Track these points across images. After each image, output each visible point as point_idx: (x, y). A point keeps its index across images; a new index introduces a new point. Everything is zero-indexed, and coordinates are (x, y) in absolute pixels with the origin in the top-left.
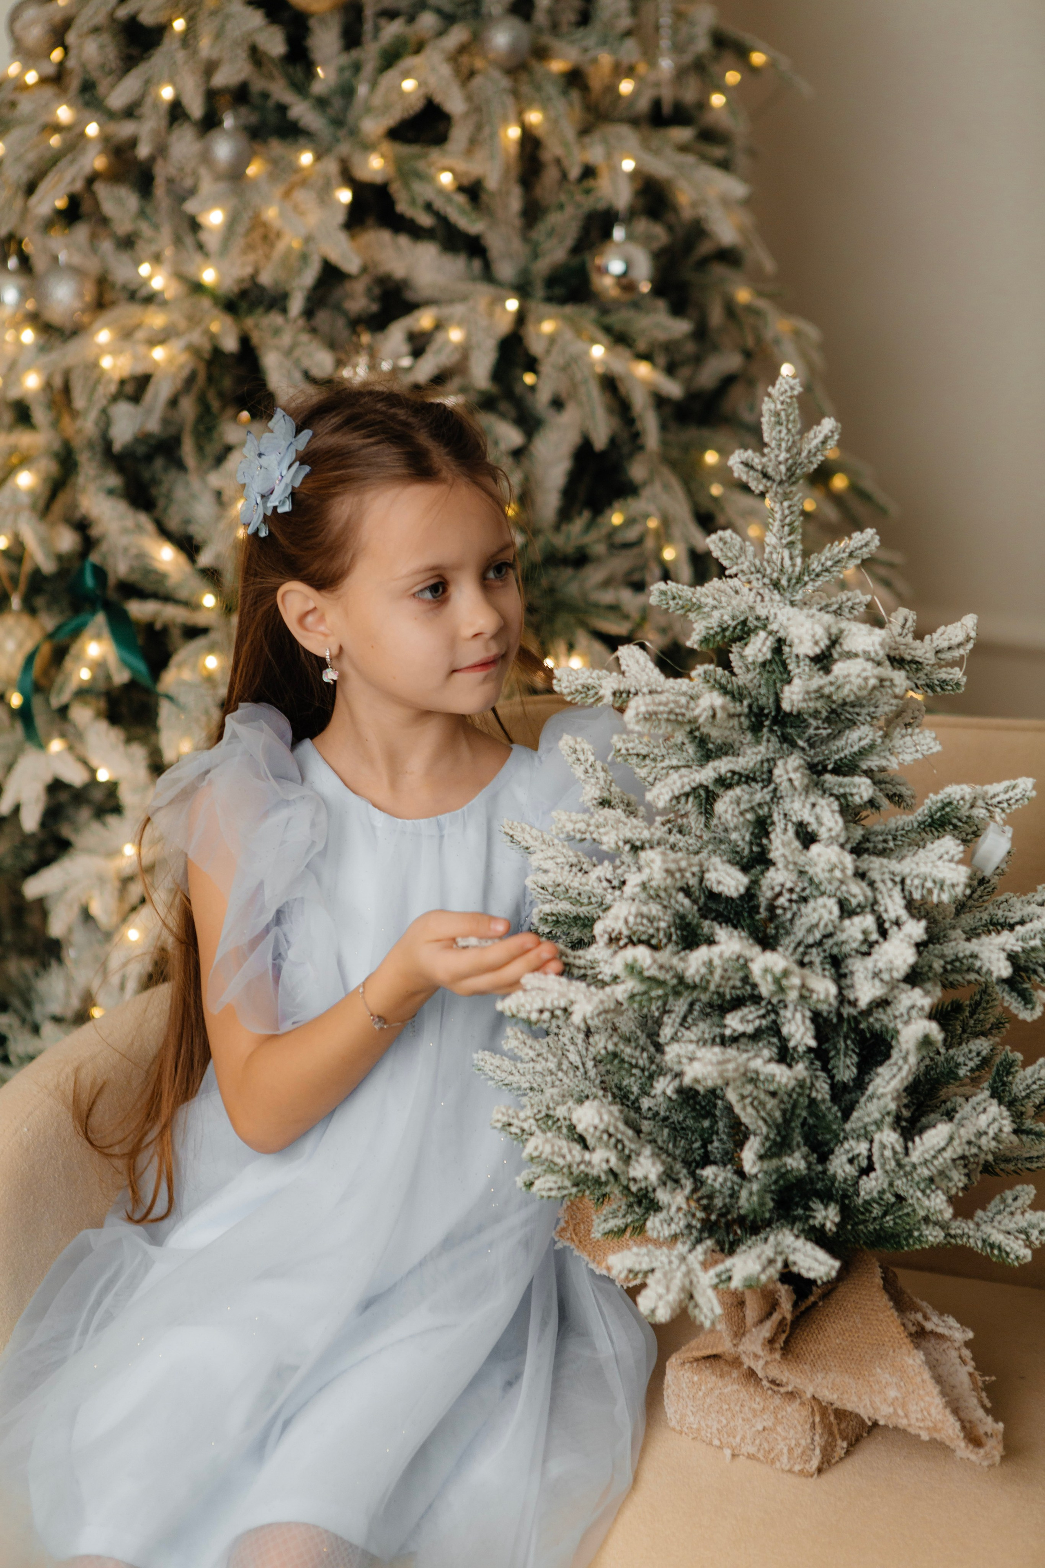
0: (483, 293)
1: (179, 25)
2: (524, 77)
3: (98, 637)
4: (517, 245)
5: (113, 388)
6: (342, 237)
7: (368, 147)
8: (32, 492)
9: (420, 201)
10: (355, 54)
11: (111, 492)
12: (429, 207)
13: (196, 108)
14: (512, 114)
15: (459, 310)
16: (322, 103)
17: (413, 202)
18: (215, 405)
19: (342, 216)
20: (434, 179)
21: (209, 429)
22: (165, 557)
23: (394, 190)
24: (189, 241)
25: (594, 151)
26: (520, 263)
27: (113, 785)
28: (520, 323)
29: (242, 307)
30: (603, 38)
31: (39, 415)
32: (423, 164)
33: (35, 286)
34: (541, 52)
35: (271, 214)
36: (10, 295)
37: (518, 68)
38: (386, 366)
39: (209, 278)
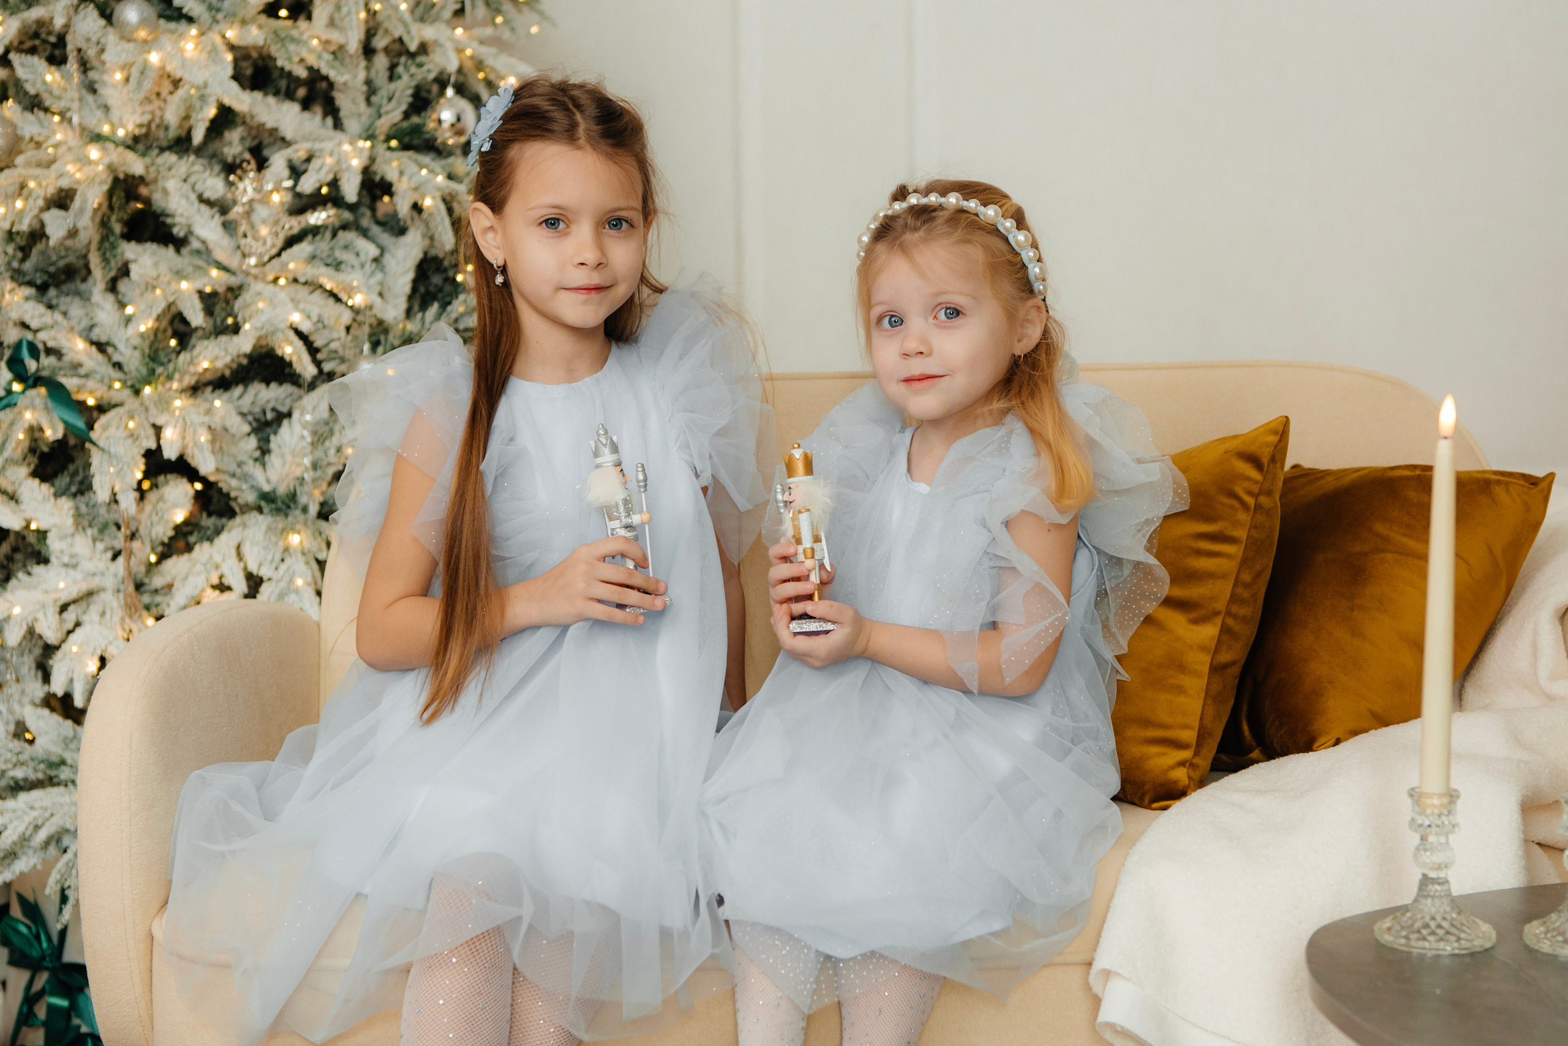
0: (340, 138)
3: (32, 405)
4: (363, 105)
5: (41, 203)
6: (234, 86)
9: (296, 59)
11: (27, 298)
12: (302, 61)
15: (328, 146)
17: (289, 59)
18: (118, 228)
19: (230, 71)
20: (306, 43)
21: (113, 247)
22: (78, 347)
23: (274, 50)
24: (90, 98)
25: (428, 32)
26: (365, 120)
27: (42, 534)
28: (372, 160)
29: (141, 147)
32: (295, 33)
35: (173, 65)
38: (269, 187)
39: (107, 129)
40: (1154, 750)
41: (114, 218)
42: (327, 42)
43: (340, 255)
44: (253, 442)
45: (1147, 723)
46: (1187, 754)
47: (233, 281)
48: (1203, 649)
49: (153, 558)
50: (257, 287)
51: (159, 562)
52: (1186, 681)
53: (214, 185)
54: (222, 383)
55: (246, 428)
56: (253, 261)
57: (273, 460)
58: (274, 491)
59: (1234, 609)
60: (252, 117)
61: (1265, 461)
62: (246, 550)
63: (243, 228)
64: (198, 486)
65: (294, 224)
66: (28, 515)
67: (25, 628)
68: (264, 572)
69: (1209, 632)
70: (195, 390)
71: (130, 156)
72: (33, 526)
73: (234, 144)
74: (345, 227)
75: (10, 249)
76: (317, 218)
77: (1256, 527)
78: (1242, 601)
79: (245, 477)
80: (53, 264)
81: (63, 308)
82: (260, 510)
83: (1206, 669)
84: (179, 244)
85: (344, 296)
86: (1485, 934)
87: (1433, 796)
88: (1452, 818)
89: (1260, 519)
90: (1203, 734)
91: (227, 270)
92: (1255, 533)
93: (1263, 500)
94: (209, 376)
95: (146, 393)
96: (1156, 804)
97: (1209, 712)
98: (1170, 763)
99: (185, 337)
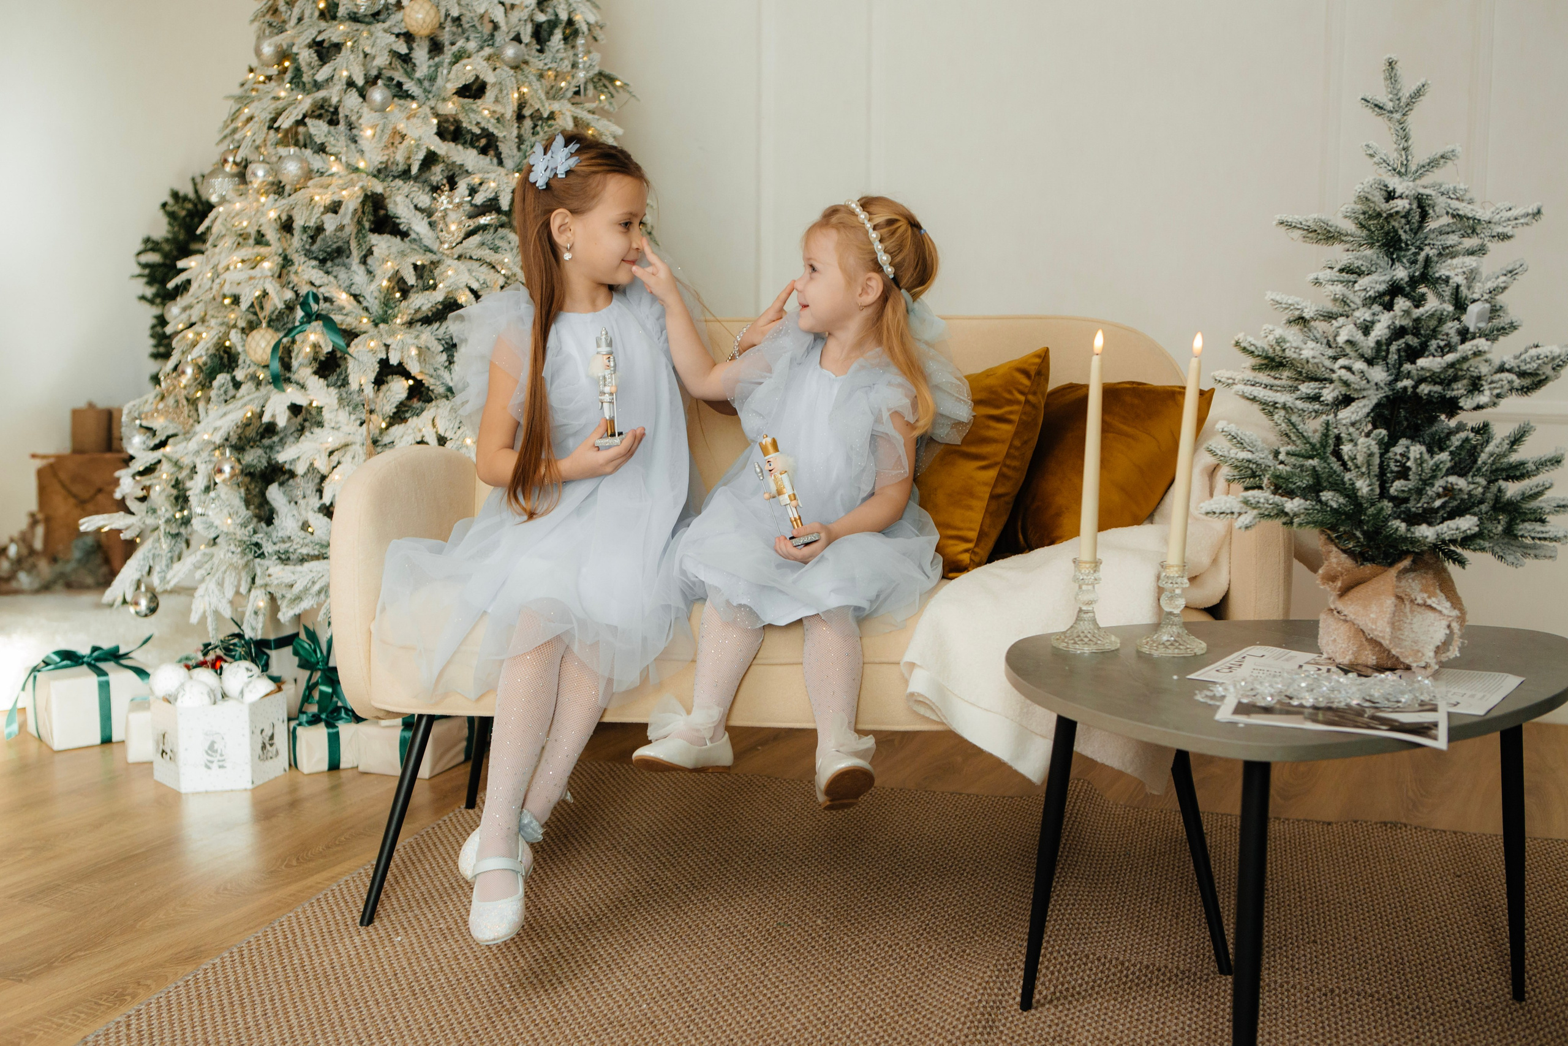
0: (502, 171)
1: (349, 44)
2: (519, 73)
3: (314, 331)
4: (515, 151)
5: (322, 209)
6: (436, 139)
7: (444, 100)
8: (270, 270)
9: (474, 122)
10: (437, 59)
11: (313, 267)
12: (478, 124)
13: (360, 82)
14: (515, 86)
15: (492, 176)
16: (420, 82)
17: (470, 122)
18: (367, 225)
19: (435, 130)
20: (480, 113)
21: (364, 237)
22: (343, 298)
23: (461, 117)
24: (353, 146)
25: (554, 106)
26: (517, 159)
27: (320, 409)
29: (381, 176)
30: (554, 60)
31: (271, 235)
32: (474, 107)
33: (274, 167)
34: (526, 62)
35: (401, 126)
36: (260, 173)
37: (517, 67)
38: (457, 200)
39: (362, 165)
40: (951, 542)
41: (365, 219)
42: (494, 112)
43: (498, 243)
44: (444, 357)
45: (950, 527)
46: (970, 545)
47: (435, 258)
48: (986, 484)
49: (384, 425)
50: (448, 262)
51: (387, 428)
52: (974, 503)
53: (424, 200)
54: (427, 321)
55: (440, 348)
56: (446, 246)
59: (1008, 462)
60: (448, 158)
61: (1033, 374)
62: (437, 421)
63: (441, 225)
64: (411, 382)
65: (472, 224)
66: (311, 398)
67: (308, 464)
68: (448, 435)
69: (992, 474)
70: (410, 324)
71: (375, 181)
72: (314, 404)
73: (437, 174)
74: (502, 226)
75: (305, 237)
76: (483, 220)
77: (1023, 413)
78: (1014, 457)
79: (439, 377)
80: (329, 247)
81: (335, 273)
83: (987, 496)
84: (404, 235)
85: (499, 268)
86: (1113, 642)
87: (1086, 562)
88: (1096, 575)
89: (1028, 409)
90: (982, 535)
91: (431, 251)
92: (1024, 418)
93: (1031, 397)
94: (419, 316)
95: (381, 326)
96: (951, 575)
97: (988, 521)
98: (959, 550)
99: (405, 292)
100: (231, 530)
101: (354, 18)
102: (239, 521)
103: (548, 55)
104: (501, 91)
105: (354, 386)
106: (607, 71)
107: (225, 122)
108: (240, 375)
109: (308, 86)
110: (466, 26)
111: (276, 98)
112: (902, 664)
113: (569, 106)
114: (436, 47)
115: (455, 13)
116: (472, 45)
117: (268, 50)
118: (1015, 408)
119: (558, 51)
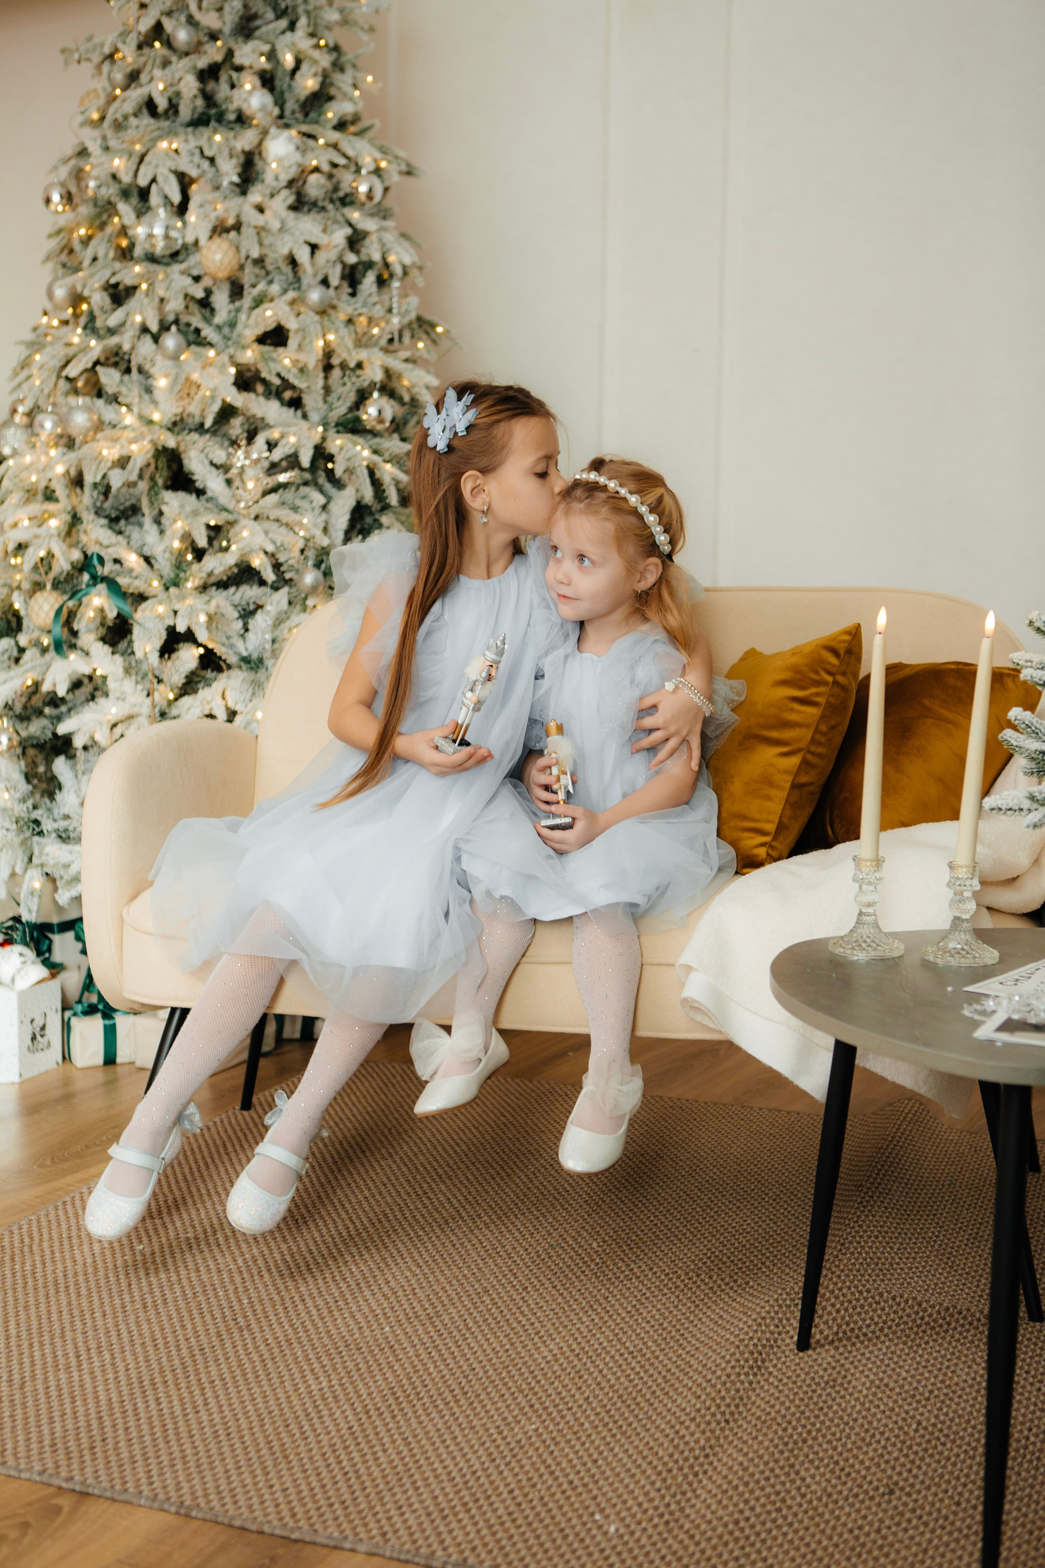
0: (304, 425)
1: (144, 286)
2: (326, 318)
3: (99, 595)
4: (321, 403)
5: (109, 464)
6: (234, 390)
7: (244, 348)
8: (57, 528)
9: (274, 372)
10: (237, 304)
11: (102, 526)
12: (278, 374)
13: (154, 327)
14: (320, 334)
15: (293, 429)
16: (219, 328)
17: (270, 372)
18: (160, 482)
19: (232, 380)
20: (281, 362)
21: (157, 494)
22: (132, 559)
23: (260, 366)
24: (146, 397)
25: (363, 355)
26: (323, 413)
27: (104, 678)
28: (324, 439)
29: (176, 429)
30: (365, 304)
31: (61, 491)
32: (275, 355)
33: (62, 420)
34: (334, 307)
35: (195, 376)
36: (48, 425)
37: (323, 312)
38: (255, 456)
39: (156, 417)
40: (747, 835)
41: (157, 476)
42: (297, 361)
43: (298, 502)
44: (240, 624)
45: (744, 818)
46: (767, 839)
47: (230, 518)
48: (786, 772)
49: (171, 696)
50: (244, 522)
51: (176, 699)
52: (773, 792)
53: (220, 456)
54: (223, 585)
55: (236, 615)
56: (242, 505)
57: (250, 635)
58: (250, 656)
59: (813, 748)
60: (248, 410)
61: (842, 652)
62: (228, 695)
63: (237, 483)
64: (201, 651)
65: (270, 482)
66: (95, 666)
67: (88, 735)
68: (238, 708)
69: (794, 761)
70: (204, 588)
71: (169, 434)
72: (98, 673)
73: (236, 427)
74: (306, 484)
75: (95, 493)
76: (283, 478)
77: (832, 696)
78: (819, 744)
79: (232, 646)
80: (121, 505)
81: (127, 533)
82: (240, 667)
83: (788, 785)
84: (200, 492)
85: (297, 529)
86: (897, 949)
87: (867, 861)
88: (877, 875)
89: (836, 690)
90: (781, 828)
91: (226, 510)
92: (832, 700)
93: (840, 678)
94: (213, 580)
95: (173, 590)
96: (745, 871)
97: (788, 812)
98: (753, 843)
99: (199, 554)
100: (9, 805)
101: (151, 258)
102: (18, 795)
103: (360, 298)
104: (304, 338)
105: (139, 654)
106: (428, 316)
107: (15, 370)
108: (23, 639)
109: (102, 332)
110: (270, 268)
111: (69, 345)
112: (678, 964)
113: (381, 354)
114: (237, 290)
115: (255, 254)
116: (275, 288)
117: (60, 293)
118: (822, 689)
119: (370, 295)
